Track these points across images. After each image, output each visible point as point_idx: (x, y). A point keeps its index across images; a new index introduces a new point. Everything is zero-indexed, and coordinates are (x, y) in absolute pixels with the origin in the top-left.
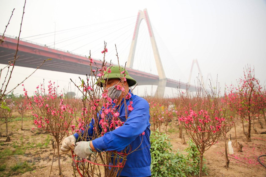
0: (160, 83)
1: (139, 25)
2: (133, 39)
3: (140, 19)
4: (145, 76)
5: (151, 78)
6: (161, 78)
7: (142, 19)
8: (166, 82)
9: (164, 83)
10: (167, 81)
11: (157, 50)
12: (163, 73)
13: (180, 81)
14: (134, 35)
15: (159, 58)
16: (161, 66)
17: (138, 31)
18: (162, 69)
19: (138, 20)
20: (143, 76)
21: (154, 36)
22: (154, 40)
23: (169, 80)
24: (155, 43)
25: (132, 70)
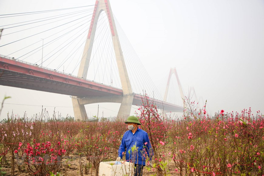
0: (124, 99)
1: (98, 18)
2: (89, 37)
3: (99, 10)
4: (103, 90)
5: (112, 92)
6: (126, 92)
7: (102, 10)
8: (133, 98)
9: (130, 100)
10: (134, 96)
11: (121, 54)
12: (129, 86)
13: (155, 98)
14: (90, 32)
15: (124, 66)
16: (126, 76)
17: (96, 27)
18: (128, 81)
19: (95, 10)
20: (100, 90)
21: (117, 36)
22: (118, 40)
23: (136, 95)
24: (119, 45)
25: (85, 80)
